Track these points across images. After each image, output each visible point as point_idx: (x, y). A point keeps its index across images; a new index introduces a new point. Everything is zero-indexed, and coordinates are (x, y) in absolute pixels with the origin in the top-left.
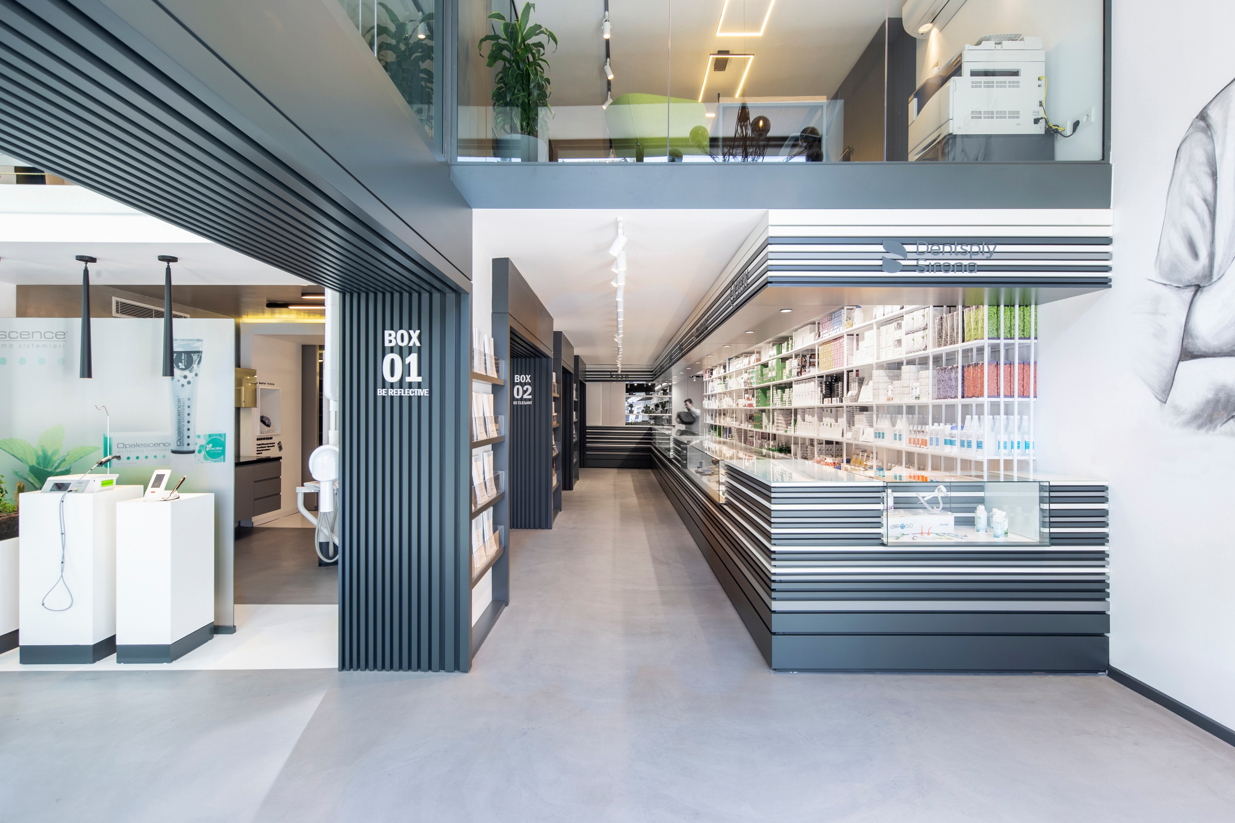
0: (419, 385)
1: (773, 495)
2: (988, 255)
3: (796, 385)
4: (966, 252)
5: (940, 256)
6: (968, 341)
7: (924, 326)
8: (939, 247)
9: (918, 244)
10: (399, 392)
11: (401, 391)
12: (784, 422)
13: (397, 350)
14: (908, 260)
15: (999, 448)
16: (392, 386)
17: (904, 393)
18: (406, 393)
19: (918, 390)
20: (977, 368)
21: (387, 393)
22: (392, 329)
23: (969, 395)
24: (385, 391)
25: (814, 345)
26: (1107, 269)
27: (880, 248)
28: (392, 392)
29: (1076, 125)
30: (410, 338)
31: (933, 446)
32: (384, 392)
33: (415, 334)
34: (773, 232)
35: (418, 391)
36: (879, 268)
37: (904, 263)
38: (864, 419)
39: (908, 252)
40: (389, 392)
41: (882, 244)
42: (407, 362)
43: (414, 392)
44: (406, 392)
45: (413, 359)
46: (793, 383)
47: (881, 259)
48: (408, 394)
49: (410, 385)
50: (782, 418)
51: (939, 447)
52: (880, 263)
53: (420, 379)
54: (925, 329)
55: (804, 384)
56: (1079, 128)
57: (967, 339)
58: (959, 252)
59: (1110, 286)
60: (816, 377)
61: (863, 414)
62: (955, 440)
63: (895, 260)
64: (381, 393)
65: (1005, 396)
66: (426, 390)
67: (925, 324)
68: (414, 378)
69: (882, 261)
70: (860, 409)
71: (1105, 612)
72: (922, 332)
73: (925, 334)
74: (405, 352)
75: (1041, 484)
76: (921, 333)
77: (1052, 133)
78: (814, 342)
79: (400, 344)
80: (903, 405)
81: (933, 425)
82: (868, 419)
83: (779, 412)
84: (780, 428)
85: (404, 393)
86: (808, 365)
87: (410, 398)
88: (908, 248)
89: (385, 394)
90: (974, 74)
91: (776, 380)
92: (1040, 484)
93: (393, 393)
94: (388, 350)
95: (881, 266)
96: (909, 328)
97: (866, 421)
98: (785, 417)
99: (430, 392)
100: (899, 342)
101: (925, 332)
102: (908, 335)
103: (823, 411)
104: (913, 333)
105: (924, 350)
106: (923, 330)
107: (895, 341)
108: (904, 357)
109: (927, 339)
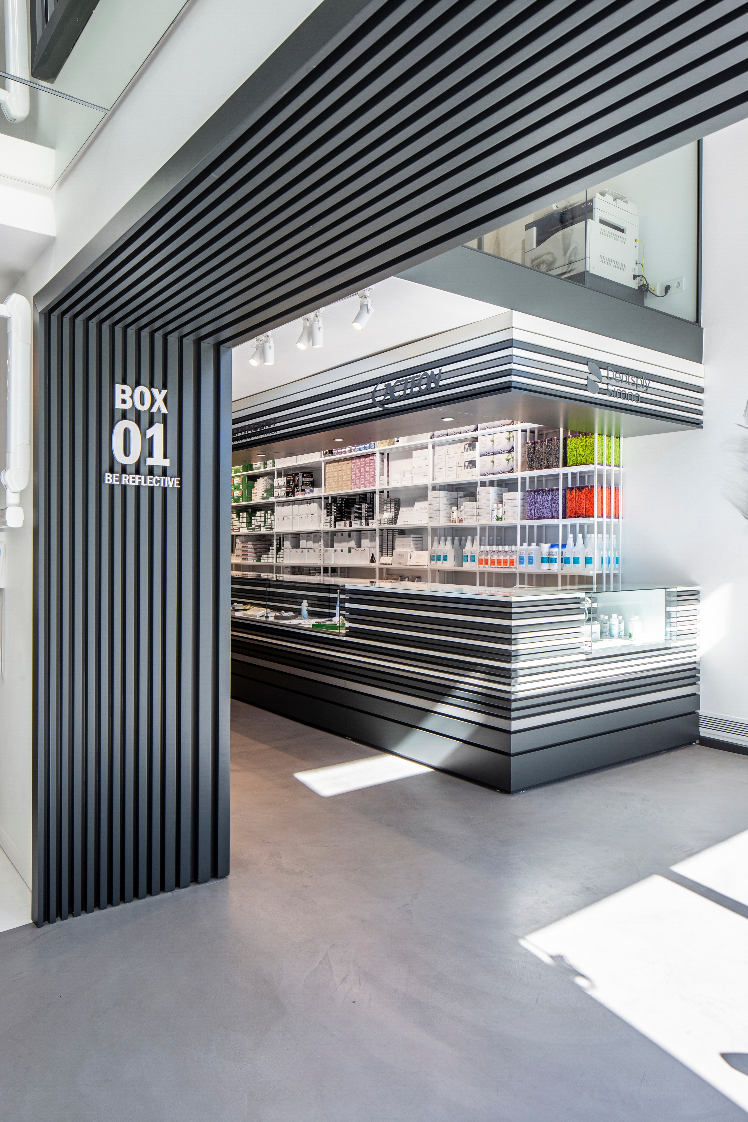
0: (164, 472)
1: (514, 610)
2: (645, 388)
3: (280, 507)
4: (634, 384)
5: (620, 384)
6: (571, 466)
7: (508, 448)
8: (620, 375)
9: (608, 369)
10: (137, 480)
11: (140, 478)
12: (253, 550)
13: (132, 415)
14: (603, 383)
15: (602, 563)
16: (124, 470)
17: (480, 514)
18: (146, 481)
19: (500, 511)
20: (584, 491)
21: (120, 480)
22: (124, 382)
23: (572, 515)
24: (116, 477)
25: (320, 463)
26: (700, 413)
27: (585, 368)
28: (126, 480)
29: (668, 288)
30: (153, 401)
31: (524, 565)
32: (115, 479)
33: (160, 396)
34: (517, 335)
35: (164, 480)
36: (585, 387)
37: (601, 386)
38: (412, 542)
39: (602, 376)
40: (123, 480)
41: (587, 365)
42: (148, 436)
43: (160, 481)
44: (148, 481)
45: (157, 431)
46: (275, 504)
47: (587, 379)
48: (151, 483)
49: (151, 471)
50: (251, 546)
51: (533, 565)
52: (585, 382)
53: (166, 463)
54: (510, 451)
55: (291, 506)
56: (669, 292)
57: (570, 464)
58: (631, 383)
59: (702, 427)
60: (323, 498)
61: (410, 537)
62: (556, 558)
63: (595, 382)
64: (111, 480)
65: (598, 517)
66: (176, 479)
67: (511, 447)
68: (158, 460)
69: (587, 381)
70: (398, 532)
71: (695, 693)
72: (507, 454)
73: (510, 457)
74: (145, 420)
75: (668, 590)
76: (506, 456)
77: (644, 289)
78: (321, 459)
79: (139, 407)
80: (477, 526)
81: (521, 545)
82: (415, 541)
83: (243, 539)
84: (249, 558)
85: (145, 482)
86: (300, 484)
87: (151, 489)
88: (604, 373)
89: (116, 481)
90: (602, 222)
91: (242, 501)
92: (666, 590)
93: (128, 480)
94: (118, 415)
95: (586, 385)
96: (485, 450)
97: (412, 544)
98: (255, 545)
99: (181, 483)
100: (472, 464)
101: (511, 455)
102: (485, 456)
103: (335, 535)
104: (492, 455)
105: (509, 472)
106: (507, 453)
107: (466, 462)
108: (478, 479)
109: (513, 462)
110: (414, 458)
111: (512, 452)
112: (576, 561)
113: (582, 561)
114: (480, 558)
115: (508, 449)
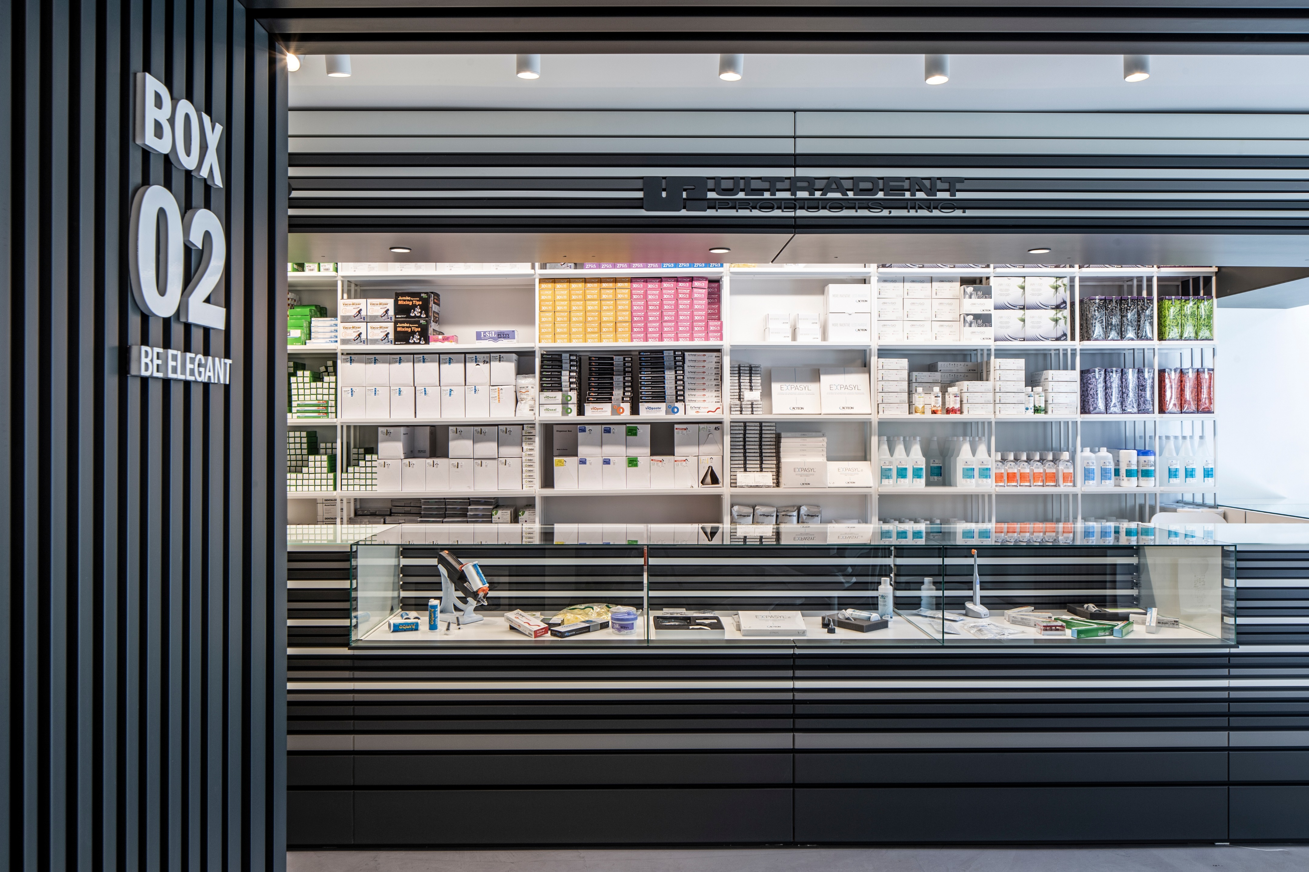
3: (359, 365)
17: (994, 402)
19: (1039, 398)
46: (341, 356)
54: (1059, 307)
55: (411, 364)
67: (1060, 301)
76: (1050, 313)
96: (1009, 300)
100: (984, 320)
101: (1062, 314)
102: (1005, 310)
103: (583, 430)
104: (1021, 309)
105: (1058, 339)
106: (1052, 309)
107: (968, 315)
108: (992, 345)
109: (1066, 324)
110: (834, 296)
111: (1062, 308)
112: (1189, 473)
113: (1199, 473)
114: (998, 471)
115: (1055, 304)
